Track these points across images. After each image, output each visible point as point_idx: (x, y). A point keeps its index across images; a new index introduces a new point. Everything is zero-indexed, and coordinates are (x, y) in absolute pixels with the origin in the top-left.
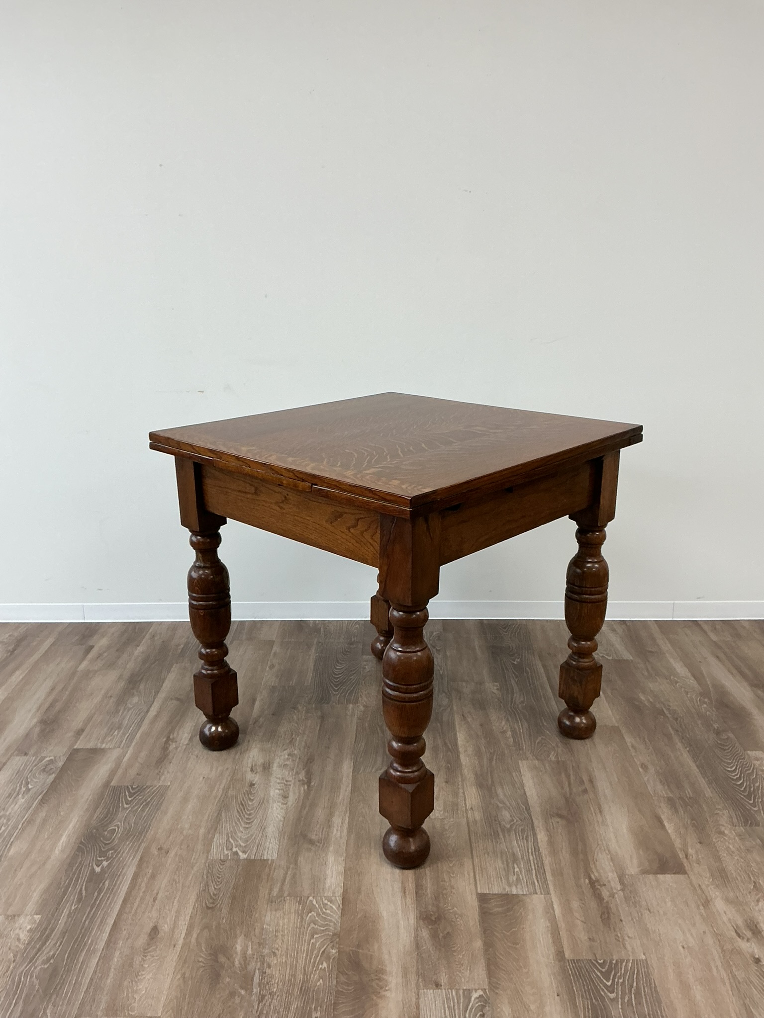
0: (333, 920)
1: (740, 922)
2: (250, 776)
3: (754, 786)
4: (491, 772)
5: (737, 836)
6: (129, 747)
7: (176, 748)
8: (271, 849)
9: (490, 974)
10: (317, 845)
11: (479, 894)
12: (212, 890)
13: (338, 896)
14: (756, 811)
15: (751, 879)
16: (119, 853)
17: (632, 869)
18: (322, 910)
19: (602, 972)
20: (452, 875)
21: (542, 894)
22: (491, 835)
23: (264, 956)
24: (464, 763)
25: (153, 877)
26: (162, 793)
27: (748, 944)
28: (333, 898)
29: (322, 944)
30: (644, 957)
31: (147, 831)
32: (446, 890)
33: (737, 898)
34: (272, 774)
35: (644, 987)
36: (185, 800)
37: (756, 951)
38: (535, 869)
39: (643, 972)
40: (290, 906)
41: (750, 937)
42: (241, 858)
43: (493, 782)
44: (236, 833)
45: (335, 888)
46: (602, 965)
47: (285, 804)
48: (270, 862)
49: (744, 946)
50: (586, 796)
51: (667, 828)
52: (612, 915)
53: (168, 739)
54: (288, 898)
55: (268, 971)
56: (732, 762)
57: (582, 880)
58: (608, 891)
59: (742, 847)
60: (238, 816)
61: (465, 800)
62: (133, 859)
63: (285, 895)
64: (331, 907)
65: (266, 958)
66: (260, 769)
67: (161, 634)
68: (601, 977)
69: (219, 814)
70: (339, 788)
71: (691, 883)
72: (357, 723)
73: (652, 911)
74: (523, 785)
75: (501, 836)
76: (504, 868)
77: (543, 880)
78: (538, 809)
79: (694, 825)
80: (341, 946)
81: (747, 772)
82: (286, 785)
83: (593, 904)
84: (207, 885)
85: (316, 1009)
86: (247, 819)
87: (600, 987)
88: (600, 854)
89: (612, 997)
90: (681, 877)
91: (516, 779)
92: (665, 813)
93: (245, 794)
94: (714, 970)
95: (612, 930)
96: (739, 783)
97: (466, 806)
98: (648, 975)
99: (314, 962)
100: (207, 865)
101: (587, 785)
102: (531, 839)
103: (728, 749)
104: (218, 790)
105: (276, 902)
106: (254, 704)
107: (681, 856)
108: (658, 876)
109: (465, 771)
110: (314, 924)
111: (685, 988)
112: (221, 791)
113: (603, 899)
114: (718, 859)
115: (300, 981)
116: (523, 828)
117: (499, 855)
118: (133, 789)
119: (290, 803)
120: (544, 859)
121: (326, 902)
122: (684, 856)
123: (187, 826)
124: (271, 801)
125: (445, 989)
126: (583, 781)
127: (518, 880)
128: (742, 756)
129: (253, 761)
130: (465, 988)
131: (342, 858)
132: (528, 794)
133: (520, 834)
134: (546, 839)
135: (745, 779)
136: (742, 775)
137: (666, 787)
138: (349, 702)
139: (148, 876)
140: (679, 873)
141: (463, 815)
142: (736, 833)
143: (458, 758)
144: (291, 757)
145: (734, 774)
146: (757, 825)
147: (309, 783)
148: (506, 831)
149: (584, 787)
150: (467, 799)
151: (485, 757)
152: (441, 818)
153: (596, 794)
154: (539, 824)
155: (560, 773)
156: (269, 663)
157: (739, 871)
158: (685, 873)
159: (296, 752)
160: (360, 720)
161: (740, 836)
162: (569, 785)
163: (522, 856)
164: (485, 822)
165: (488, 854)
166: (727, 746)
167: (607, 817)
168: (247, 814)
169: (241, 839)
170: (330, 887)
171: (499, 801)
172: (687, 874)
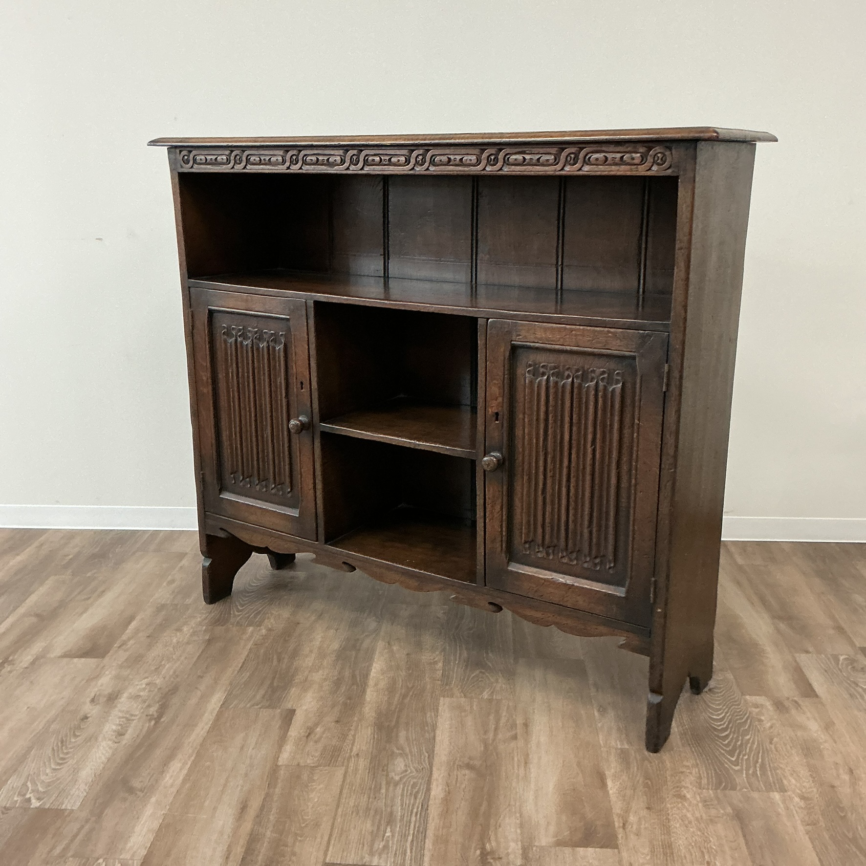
2: (87, 708)
4: (400, 711)
5: (701, 801)
8: (76, 797)
10: (136, 794)
13: (137, 860)
14: (738, 771)
17: (544, 839)
20: (299, 838)
22: (370, 789)
24: (368, 700)
28: (130, 862)
32: (284, 856)
34: (116, 706)
38: (413, 834)
42: (32, 807)
43: (397, 722)
44: (39, 775)
45: (138, 849)
47: (116, 743)
48: (66, 813)
50: (513, 744)
51: (609, 788)
54: (71, 859)
56: (720, 709)
57: (472, 850)
59: (704, 815)
60: (51, 756)
61: (353, 745)
66: (103, 700)
67: (51, 543)
70: (196, 725)
71: (619, 860)
72: (250, 649)
74: (434, 728)
75: (383, 791)
76: (372, 832)
77: (419, 849)
78: (444, 758)
79: (646, 785)
81: (738, 722)
82: (129, 720)
86: (61, 759)
88: (507, 820)
90: (609, 850)
91: (429, 719)
92: (612, 768)
93: (71, 728)
96: (723, 735)
97: (351, 750)
101: (519, 730)
103: (721, 692)
104: (40, 722)
106: (130, 623)
107: (617, 824)
108: (578, 849)
109: (367, 710)
112: (42, 724)
114: (666, 829)
116: (415, 780)
117: (372, 812)
119: (124, 742)
120: (430, 819)
122: (621, 825)
124: (100, 739)
126: (516, 725)
128: (736, 701)
129: (99, 690)
131: (163, 813)
132: (438, 739)
133: (410, 788)
134: (442, 795)
135: (733, 730)
136: (731, 725)
137: (624, 736)
138: (249, 625)
140: (607, 847)
141: (343, 763)
142: (700, 798)
143: (363, 692)
144: (148, 687)
145: (719, 723)
146: (734, 788)
147: (158, 719)
148: (392, 785)
149: (514, 732)
150: (356, 744)
151: (399, 692)
152: (312, 765)
153: (527, 742)
154: (439, 775)
155: (489, 714)
156: (170, 578)
157: (690, 847)
158: (616, 847)
159: (158, 681)
160: (256, 645)
161: (705, 802)
162: (496, 729)
163: (402, 817)
164: (369, 772)
165: (357, 813)
166: (720, 688)
167: (532, 770)
168: (63, 752)
169: (42, 782)
170: (131, 848)
171: (397, 747)
172: (618, 848)
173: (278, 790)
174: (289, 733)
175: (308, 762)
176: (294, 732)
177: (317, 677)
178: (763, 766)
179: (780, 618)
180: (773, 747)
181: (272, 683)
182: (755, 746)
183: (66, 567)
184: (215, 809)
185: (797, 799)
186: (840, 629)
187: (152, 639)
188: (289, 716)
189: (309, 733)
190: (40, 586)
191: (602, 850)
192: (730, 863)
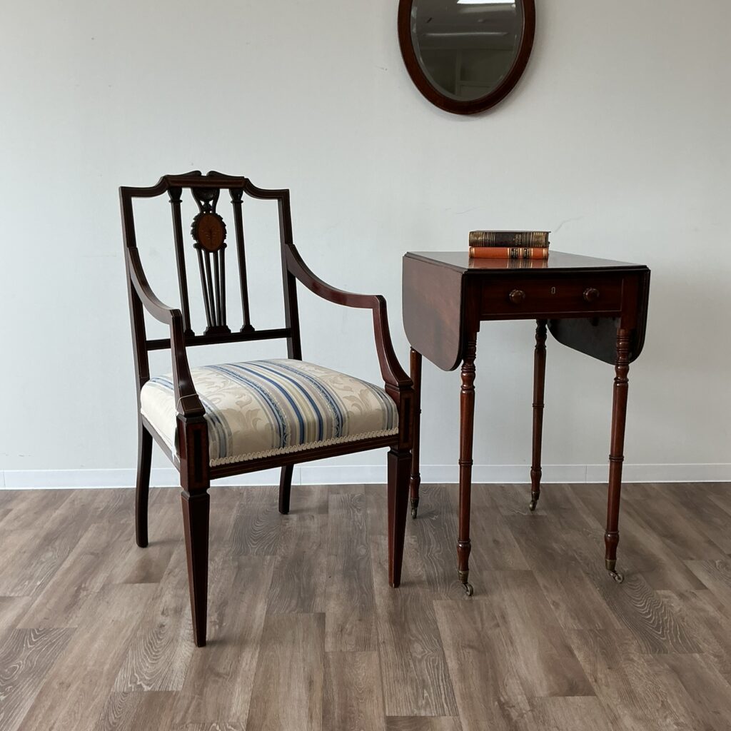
2: (161, 619)
3: (662, 620)
4: (405, 611)
6: (38, 596)
7: (87, 596)
8: (177, 683)
10: (224, 678)
11: (387, 716)
12: (112, 718)
13: (243, 722)
14: (664, 641)
15: (659, 699)
16: (18, 688)
17: (542, 692)
20: (361, 701)
21: (450, 715)
22: (402, 665)
24: (378, 604)
25: (52, 708)
26: (68, 634)
28: (238, 724)
31: (49, 669)
32: (354, 714)
33: (645, 715)
34: (183, 616)
36: (93, 639)
38: (445, 694)
42: (145, 690)
43: (406, 618)
44: (141, 668)
45: (240, 715)
48: (174, 694)
50: (497, 630)
51: (577, 656)
53: (79, 588)
54: (191, 725)
56: (640, 600)
57: (492, 703)
58: (517, 712)
59: (650, 671)
60: (145, 653)
61: (378, 635)
62: (32, 694)
63: (189, 721)
66: (171, 612)
67: (81, 499)
69: (126, 651)
71: (600, 704)
72: (274, 572)
73: (560, 728)
74: (435, 622)
75: (412, 666)
76: (414, 694)
77: (452, 703)
78: (449, 642)
79: (603, 654)
81: (656, 608)
83: (502, 724)
84: (107, 715)
86: (155, 656)
88: (510, 681)
90: (590, 698)
91: (429, 616)
92: (575, 642)
93: (153, 634)
96: (648, 617)
97: (378, 639)
100: (109, 697)
101: (500, 621)
102: (442, 668)
103: (638, 588)
104: (127, 631)
105: (177, 728)
106: (170, 556)
107: (590, 680)
108: (568, 697)
109: (379, 611)
112: (129, 633)
113: (512, 719)
114: (627, 682)
116: (434, 658)
117: (409, 683)
118: (38, 631)
120: (454, 684)
121: (230, 727)
122: (594, 680)
123: (91, 663)
124: (180, 641)
126: (495, 617)
127: (427, 703)
128: (651, 594)
129: (165, 605)
131: (249, 689)
132: (440, 629)
133: (431, 663)
134: (457, 667)
135: (654, 614)
136: (651, 610)
137: (577, 621)
138: (267, 553)
139: (47, 708)
140: (588, 695)
141: (375, 648)
142: (644, 659)
143: (372, 599)
145: (642, 610)
146: (665, 652)
147: (220, 625)
148: (417, 662)
149: (495, 622)
150: (380, 635)
151: (401, 598)
152: (352, 651)
153: (508, 628)
154: (450, 654)
155: (473, 611)
157: (647, 692)
158: (594, 694)
160: (277, 568)
161: (647, 661)
162: (482, 620)
163: (432, 682)
164: (397, 654)
165: (398, 681)
166: (637, 586)
167: (518, 647)
168: (154, 651)
169: (146, 673)
170: (235, 714)
171: (412, 635)
172: (596, 695)
173: (332, 669)
174: (326, 630)
175: (348, 649)
176: (329, 629)
177: (334, 589)
178: (681, 637)
179: (666, 537)
180: (685, 624)
181: (300, 594)
182: (673, 623)
184: (289, 685)
185: (712, 657)
186: (710, 542)
188: (321, 617)
189: (342, 629)
190: (85, 532)
191: (584, 697)
192: (677, 701)
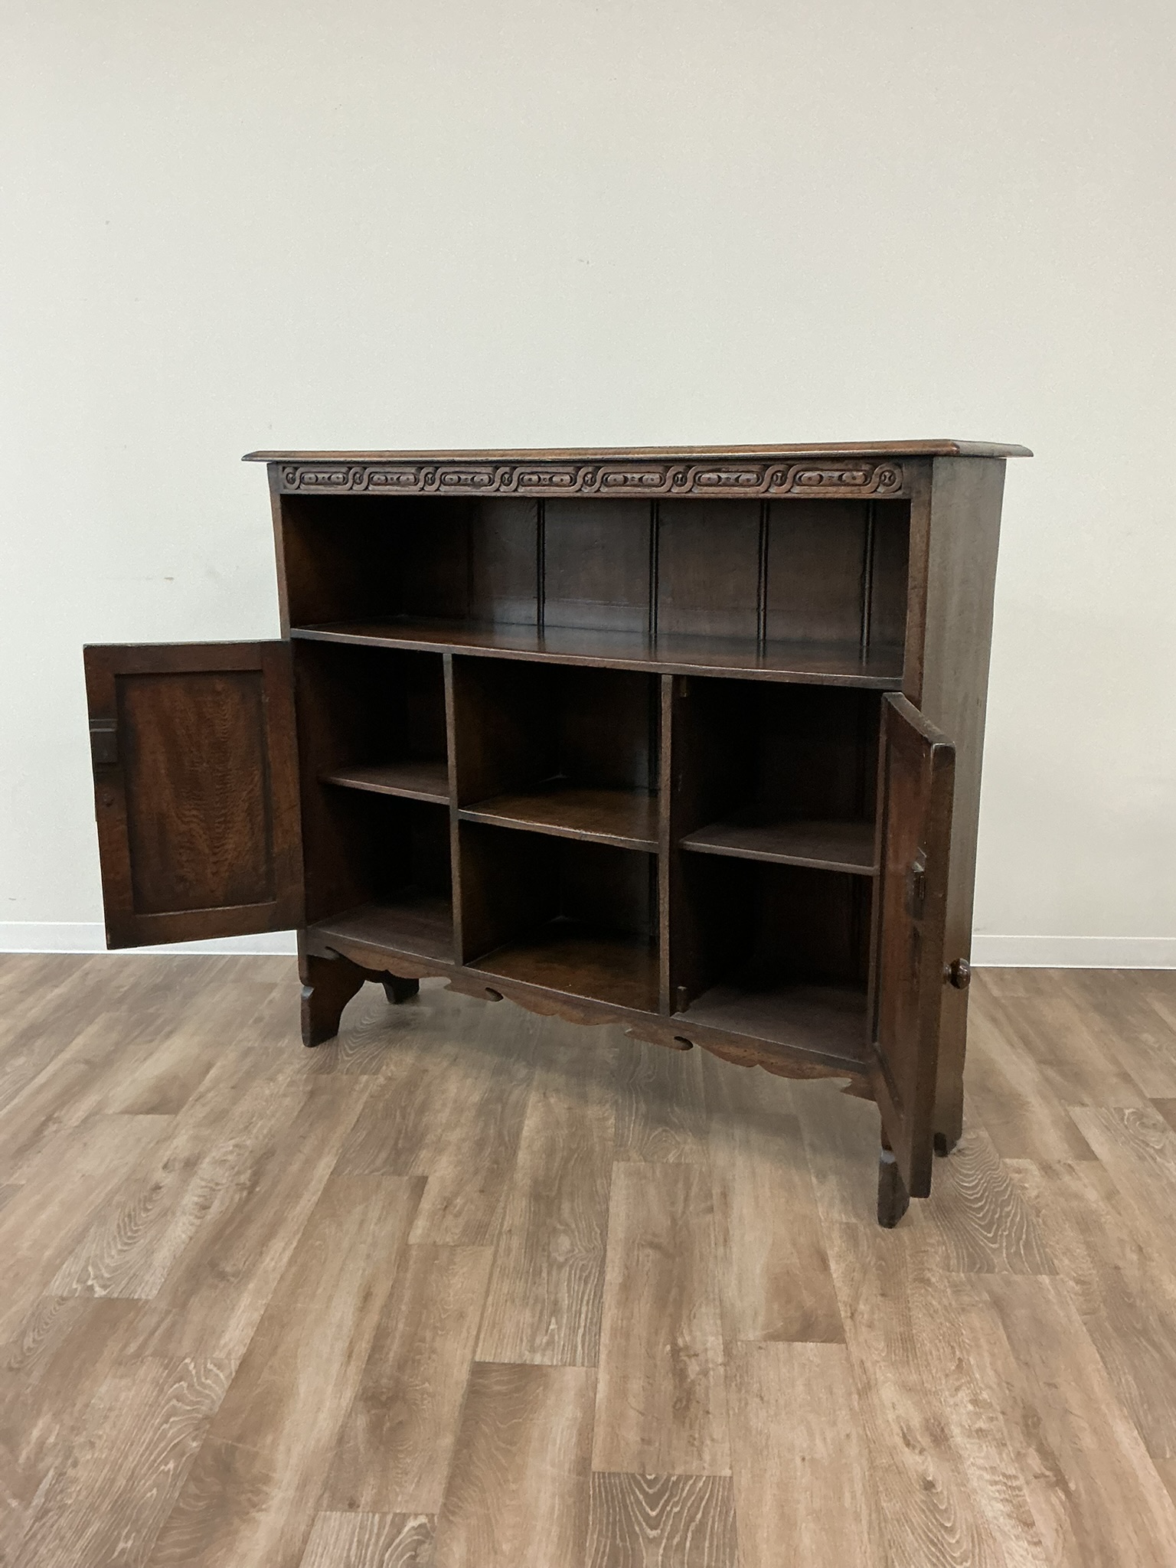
0: (213, 1395)
1: (916, 1421)
2: (159, 1176)
3: (1001, 1211)
4: (563, 1178)
5: (950, 1287)
7: (56, 1132)
8: (150, 1287)
9: (451, 1490)
10: (228, 1280)
11: (475, 1362)
12: (28, 1342)
13: (235, 1359)
14: (994, 1250)
15: (955, 1355)
18: (199, 1378)
19: (648, 1493)
20: (440, 1332)
21: (583, 1365)
22: (528, 1272)
23: (73, 1447)
24: (521, 1164)
26: (6, 1195)
27: (918, 1459)
28: (225, 1361)
29: (180, 1432)
30: (727, 1472)
32: (421, 1354)
33: (923, 1383)
34: (196, 1174)
35: (713, 1523)
36: (41, 1206)
37: (931, 1469)
38: (585, 1326)
39: (720, 1498)
40: (150, 1370)
41: (927, 1448)
42: (96, 1296)
43: (559, 1191)
44: (102, 1258)
45: (235, 1346)
46: (650, 1484)
47: (199, 1218)
48: (140, 1304)
49: (911, 1459)
50: (709, 1218)
51: (832, 1271)
52: (694, 1403)
53: (48, 1120)
54: (150, 1358)
55: (71, 1472)
56: (972, 1175)
57: (660, 1347)
58: (700, 1365)
59: (953, 1303)
60: (116, 1234)
61: (503, 1219)
63: (147, 1353)
64: (217, 1375)
65: (75, 1451)
66: (177, 1166)
68: (644, 1503)
69: (86, 1230)
70: (301, 1195)
71: (848, 1359)
72: (366, 1102)
73: (765, 1399)
74: (607, 1199)
75: (544, 1275)
76: (533, 1325)
77: (593, 1344)
78: (621, 1235)
79: (879, 1268)
80: (211, 1437)
81: (995, 1190)
82: (214, 1190)
83: (667, 1385)
84: (23, 1334)
85: (127, 1537)
86: (129, 1238)
87: (637, 1518)
88: (703, 1310)
89: (651, 1537)
90: (834, 1346)
91: (599, 1188)
92: (835, 1246)
93: (140, 1201)
94: (847, 1495)
95: (687, 1425)
96: (976, 1206)
97: (502, 1225)
98: (727, 1502)
99: (155, 1461)
100: (35, 1304)
101: (716, 1200)
102: (593, 1281)
103: (973, 1154)
104: (100, 1193)
105: (125, 1364)
106: (207, 1071)
107: (843, 1314)
108: (795, 1343)
109: (519, 1176)
110: (178, 1400)
111: (787, 1523)
112: (103, 1195)
113: (686, 1377)
114: (908, 1322)
115: (120, 1488)
116: (585, 1262)
117: (531, 1301)
119: (209, 1217)
120: (606, 1310)
121: (210, 1366)
122: (849, 1314)
123: (26, 1245)
124: (178, 1214)
125: (363, 1512)
126: (711, 1194)
127: (550, 1343)
128: (993, 1165)
129: (173, 1153)
130: (398, 1511)
131: (264, 1302)
132: (612, 1212)
133: (578, 1272)
134: (619, 1280)
135: (989, 1200)
136: (987, 1194)
137: (850, 1208)
138: (363, 1073)
140: (831, 1341)
141: (492, 1241)
142: (949, 1282)
143: (514, 1155)
144: (237, 1150)
145: (971, 1192)
146: (991, 1270)
147: (251, 1190)
148: (555, 1267)
149: (709, 1203)
150: (507, 1218)
151: (560, 1155)
152: (453, 1244)
153: (726, 1215)
154: (615, 1257)
155: (676, 1182)
156: (256, 1015)
157: (937, 1341)
158: (843, 1341)
159: (248, 1142)
160: (372, 1097)
161: (957, 1289)
162: (686, 1199)
163: (570, 1306)
164: (525, 1252)
165: (513, 1301)
166: (972, 1149)
167: (735, 1249)
168: (131, 1230)
169: (107, 1267)
170: (225, 1345)
171: (560, 1222)
172: (846, 1343)
173: (409, 1275)
174: (421, 1206)
175: (447, 1240)
176: (426, 1205)
177: (454, 1136)
178: (1027, 1245)
179: (1050, 1063)
180: (1041, 1221)
181: (396, 1143)
182: (1018, 1219)
183: (121, 1001)
184: (330, 1298)
185: (1072, 1283)
186: (1125, 1077)
187: (239, 1088)
188: (420, 1185)
189: (447, 1205)
190: (87, 1026)
191: (824, 1344)
192: (987, 1359)
